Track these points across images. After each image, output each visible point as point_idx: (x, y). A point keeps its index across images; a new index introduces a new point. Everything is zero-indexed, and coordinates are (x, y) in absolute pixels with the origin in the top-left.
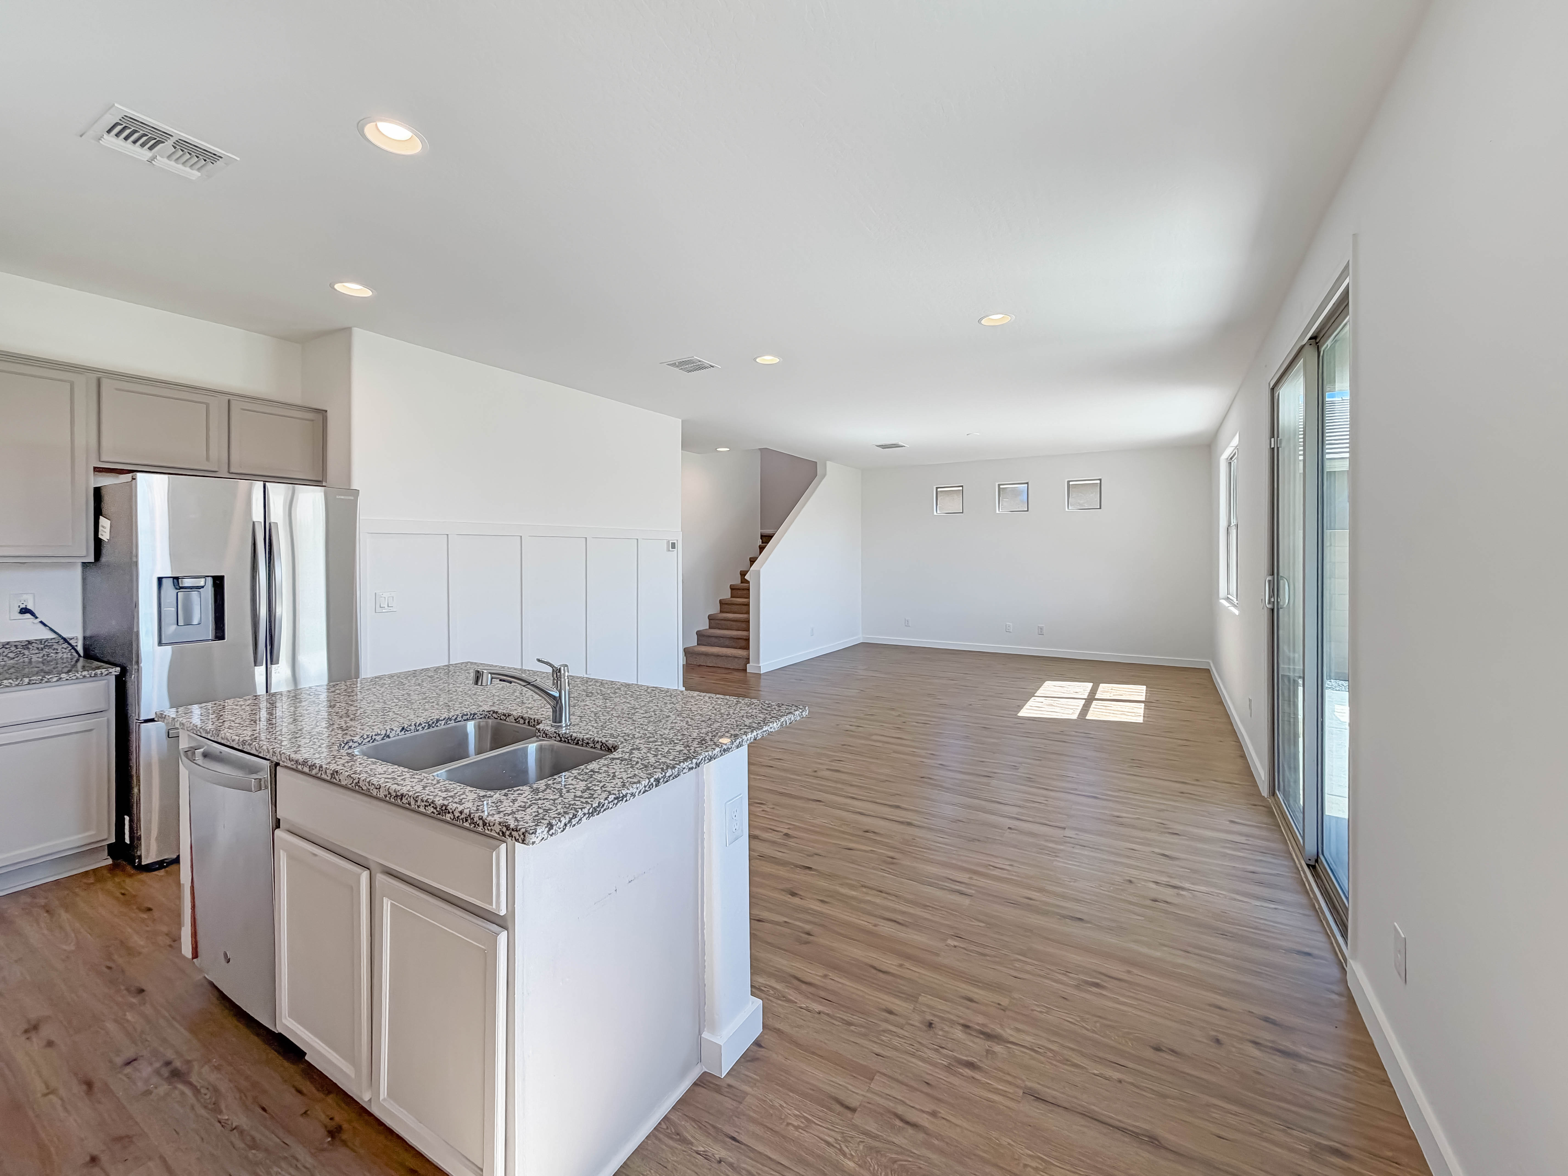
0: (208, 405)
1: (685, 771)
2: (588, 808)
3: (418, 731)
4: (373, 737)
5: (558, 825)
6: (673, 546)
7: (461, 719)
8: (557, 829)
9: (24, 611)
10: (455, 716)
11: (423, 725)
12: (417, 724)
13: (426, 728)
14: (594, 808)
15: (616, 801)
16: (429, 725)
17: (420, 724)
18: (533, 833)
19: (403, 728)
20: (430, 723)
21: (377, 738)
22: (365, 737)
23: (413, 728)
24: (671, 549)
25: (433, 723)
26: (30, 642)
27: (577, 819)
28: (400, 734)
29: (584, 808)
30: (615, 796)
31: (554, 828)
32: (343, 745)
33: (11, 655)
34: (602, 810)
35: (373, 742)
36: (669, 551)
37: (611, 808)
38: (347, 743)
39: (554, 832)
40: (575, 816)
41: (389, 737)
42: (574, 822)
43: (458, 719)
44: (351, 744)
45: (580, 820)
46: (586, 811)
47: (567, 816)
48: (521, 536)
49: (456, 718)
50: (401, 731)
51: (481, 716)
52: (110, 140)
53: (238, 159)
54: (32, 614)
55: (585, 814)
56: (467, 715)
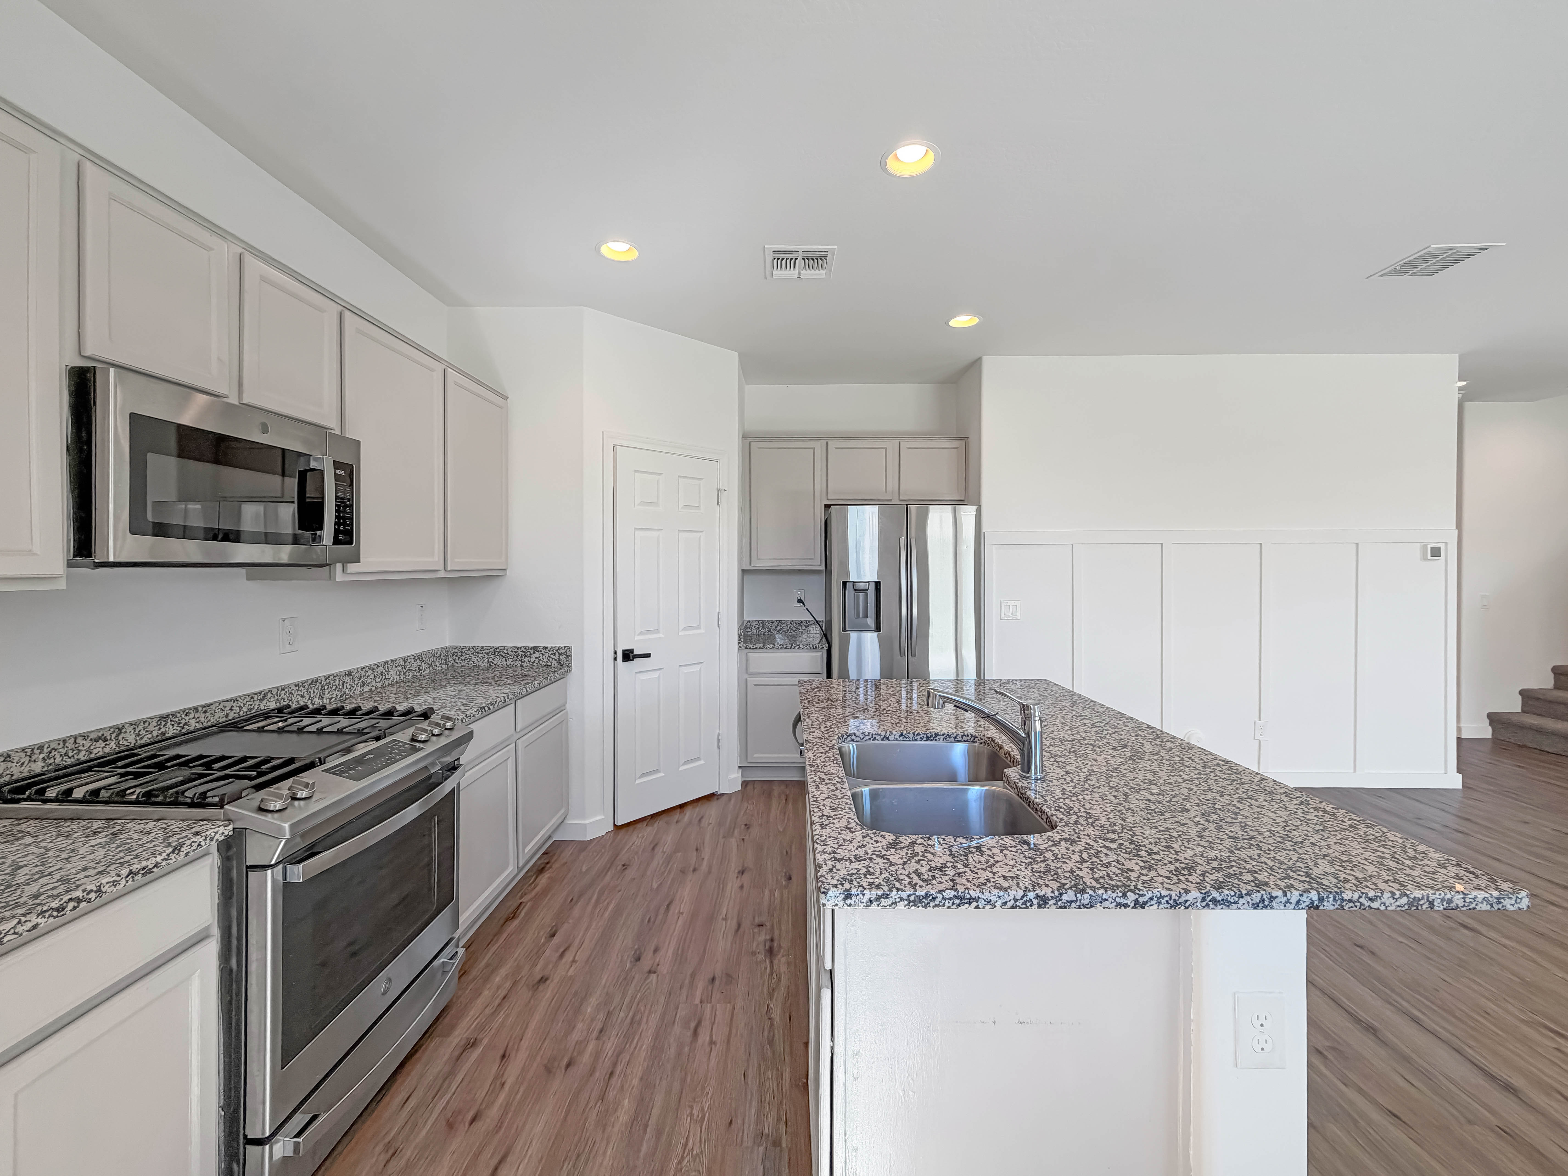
0: (886, 448)
1: (1106, 904)
2: (908, 893)
3: (916, 740)
4: (874, 736)
5: (858, 897)
6: (1436, 552)
7: (961, 739)
8: (857, 901)
9: (800, 601)
10: (955, 735)
11: (922, 736)
12: (916, 733)
13: (925, 739)
14: (919, 897)
15: (957, 901)
16: (927, 737)
17: (919, 734)
18: (823, 893)
19: (902, 734)
20: (929, 735)
21: (877, 737)
22: (867, 734)
23: (911, 736)
24: (1429, 557)
25: (932, 736)
26: (802, 622)
27: (889, 901)
28: (899, 739)
29: (902, 890)
30: (956, 893)
31: (854, 898)
32: (845, 736)
33: (794, 629)
34: (932, 904)
35: (873, 740)
36: (1425, 559)
37: (949, 907)
38: (849, 735)
39: (853, 903)
40: (886, 896)
41: (888, 739)
42: (884, 902)
43: (958, 738)
44: (853, 737)
45: (895, 903)
46: (904, 895)
47: (874, 891)
48: (1162, 544)
49: (956, 737)
50: (900, 737)
51: (982, 741)
52: (778, 274)
53: (836, 247)
54: (803, 604)
55: (901, 899)
56: (968, 736)
